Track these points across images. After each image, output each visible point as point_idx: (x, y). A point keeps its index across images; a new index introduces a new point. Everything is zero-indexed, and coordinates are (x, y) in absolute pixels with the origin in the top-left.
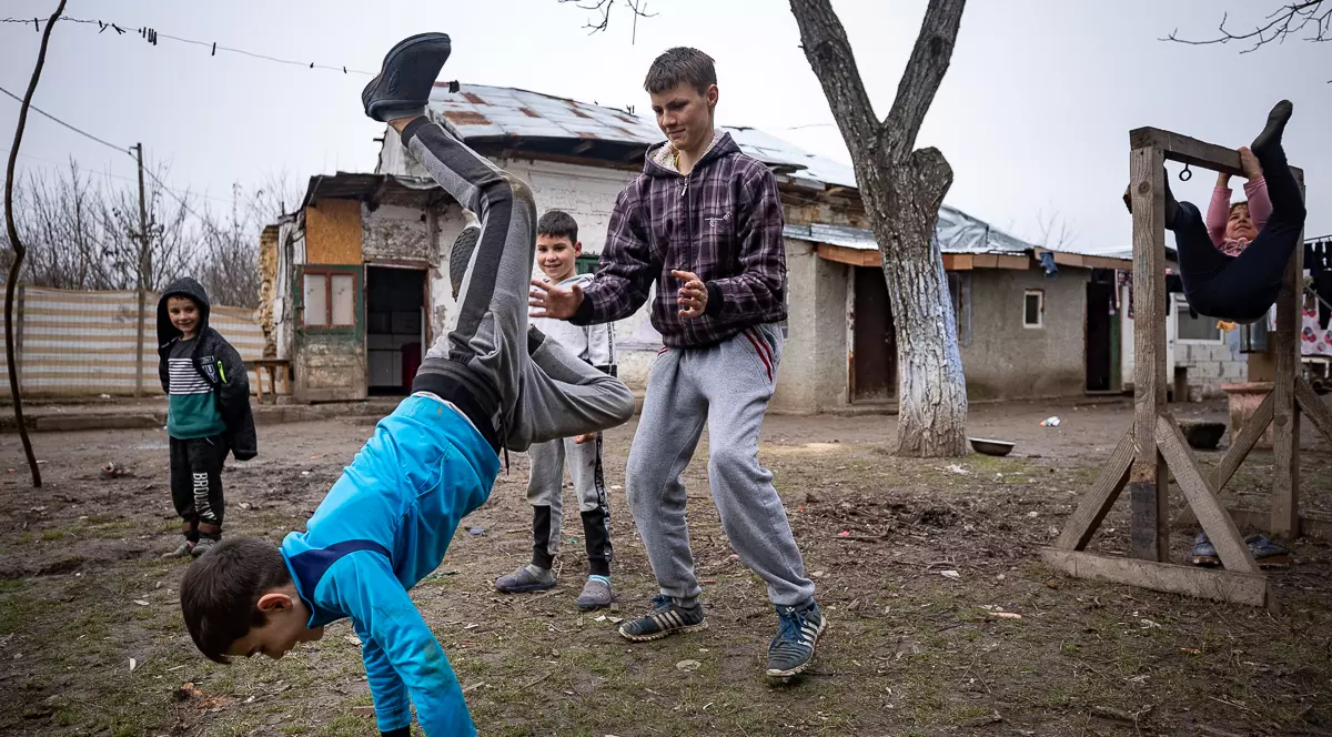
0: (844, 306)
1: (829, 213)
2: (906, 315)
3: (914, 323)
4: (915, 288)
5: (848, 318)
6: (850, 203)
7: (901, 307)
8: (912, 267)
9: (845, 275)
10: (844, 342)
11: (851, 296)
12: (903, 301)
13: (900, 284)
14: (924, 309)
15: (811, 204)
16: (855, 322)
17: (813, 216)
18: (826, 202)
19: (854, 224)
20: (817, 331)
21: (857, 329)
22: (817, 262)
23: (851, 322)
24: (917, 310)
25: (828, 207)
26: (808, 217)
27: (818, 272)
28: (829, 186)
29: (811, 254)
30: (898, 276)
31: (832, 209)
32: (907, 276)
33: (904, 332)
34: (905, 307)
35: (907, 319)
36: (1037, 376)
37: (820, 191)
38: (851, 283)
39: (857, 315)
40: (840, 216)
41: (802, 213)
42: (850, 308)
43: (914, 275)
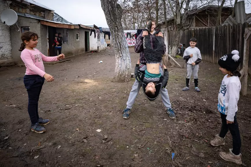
0: (46, 37)
1: (29, 11)
2: (120, 47)
3: (123, 49)
4: (122, 40)
5: (47, 40)
6: (34, 9)
7: (119, 45)
8: (121, 35)
9: (46, 29)
10: (47, 46)
11: (48, 34)
12: (119, 43)
13: (118, 39)
14: (125, 46)
15: (25, 8)
16: (49, 40)
17: (25, 11)
18: (28, 8)
19: (35, 14)
20: (41, 43)
21: (49, 42)
22: (40, 25)
23: (48, 40)
24: (123, 46)
25: (29, 10)
26: (24, 12)
27: (41, 28)
28: (31, 4)
29: (38, 23)
30: (118, 37)
31: (30, 10)
32: (120, 36)
33: (120, 51)
34: (120, 44)
35: (121, 48)
36: (79, 50)
37: (28, 5)
38: (48, 31)
39: (49, 39)
40: (32, 12)
41: (22, 10)
42: (48, 37)
43: (122, 37)
